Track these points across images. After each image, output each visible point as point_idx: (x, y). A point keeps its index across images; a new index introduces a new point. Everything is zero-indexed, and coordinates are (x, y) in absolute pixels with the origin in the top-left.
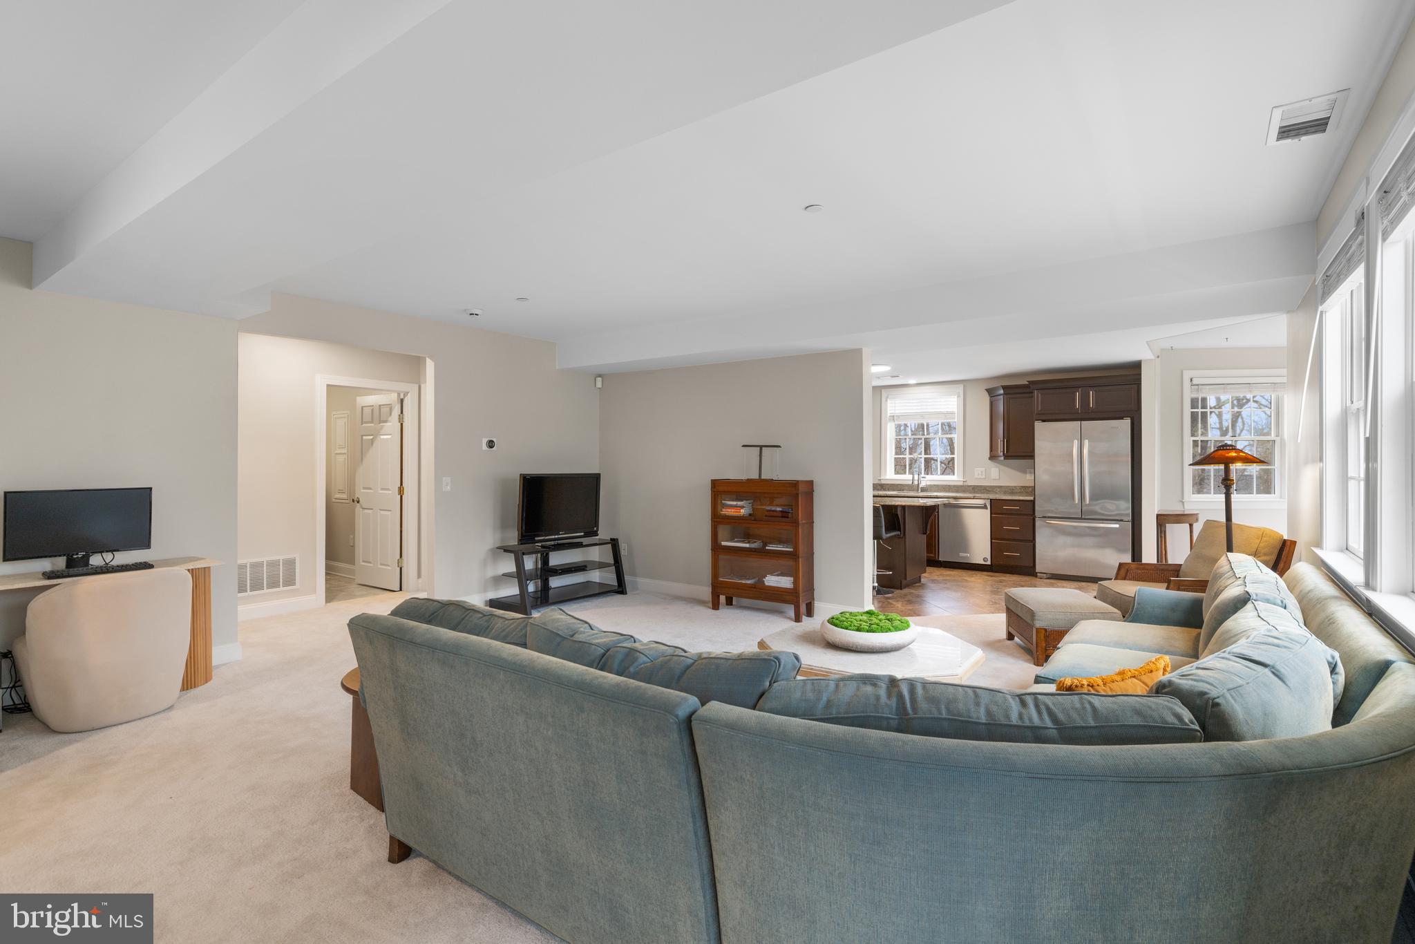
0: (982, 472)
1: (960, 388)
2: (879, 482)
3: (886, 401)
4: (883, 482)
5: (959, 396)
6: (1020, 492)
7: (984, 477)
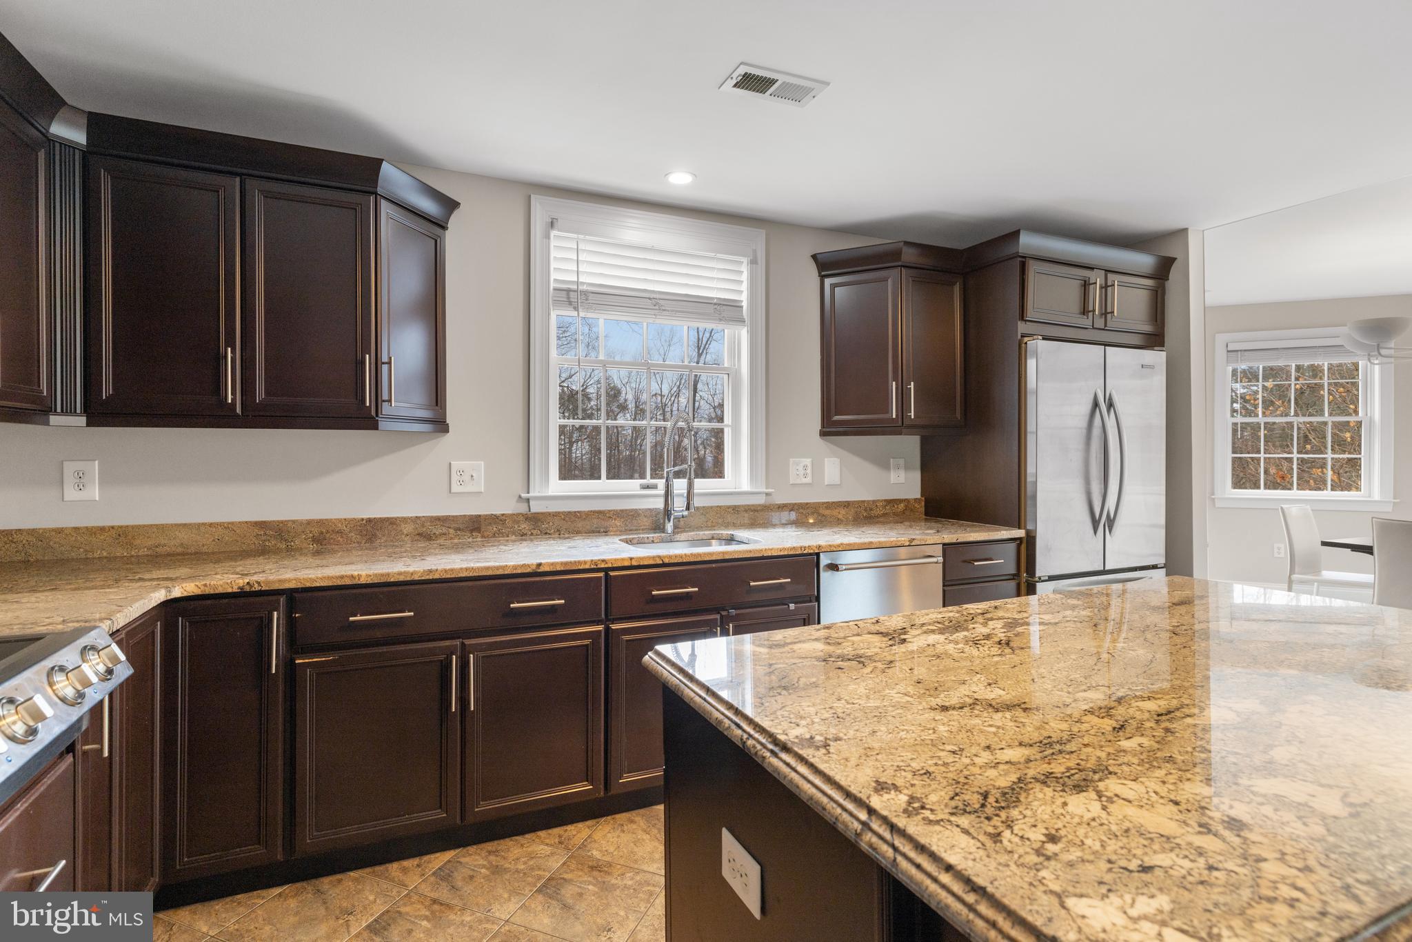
0: (805, 467)
1: (758, 238)
2: (522, 509)
3: (548, 237)
4: (536, 507)
5: (753, 262)
6: (884, 515)
7: (808, 480)
